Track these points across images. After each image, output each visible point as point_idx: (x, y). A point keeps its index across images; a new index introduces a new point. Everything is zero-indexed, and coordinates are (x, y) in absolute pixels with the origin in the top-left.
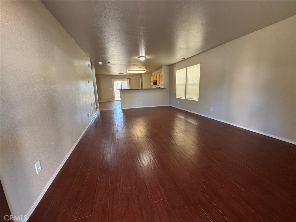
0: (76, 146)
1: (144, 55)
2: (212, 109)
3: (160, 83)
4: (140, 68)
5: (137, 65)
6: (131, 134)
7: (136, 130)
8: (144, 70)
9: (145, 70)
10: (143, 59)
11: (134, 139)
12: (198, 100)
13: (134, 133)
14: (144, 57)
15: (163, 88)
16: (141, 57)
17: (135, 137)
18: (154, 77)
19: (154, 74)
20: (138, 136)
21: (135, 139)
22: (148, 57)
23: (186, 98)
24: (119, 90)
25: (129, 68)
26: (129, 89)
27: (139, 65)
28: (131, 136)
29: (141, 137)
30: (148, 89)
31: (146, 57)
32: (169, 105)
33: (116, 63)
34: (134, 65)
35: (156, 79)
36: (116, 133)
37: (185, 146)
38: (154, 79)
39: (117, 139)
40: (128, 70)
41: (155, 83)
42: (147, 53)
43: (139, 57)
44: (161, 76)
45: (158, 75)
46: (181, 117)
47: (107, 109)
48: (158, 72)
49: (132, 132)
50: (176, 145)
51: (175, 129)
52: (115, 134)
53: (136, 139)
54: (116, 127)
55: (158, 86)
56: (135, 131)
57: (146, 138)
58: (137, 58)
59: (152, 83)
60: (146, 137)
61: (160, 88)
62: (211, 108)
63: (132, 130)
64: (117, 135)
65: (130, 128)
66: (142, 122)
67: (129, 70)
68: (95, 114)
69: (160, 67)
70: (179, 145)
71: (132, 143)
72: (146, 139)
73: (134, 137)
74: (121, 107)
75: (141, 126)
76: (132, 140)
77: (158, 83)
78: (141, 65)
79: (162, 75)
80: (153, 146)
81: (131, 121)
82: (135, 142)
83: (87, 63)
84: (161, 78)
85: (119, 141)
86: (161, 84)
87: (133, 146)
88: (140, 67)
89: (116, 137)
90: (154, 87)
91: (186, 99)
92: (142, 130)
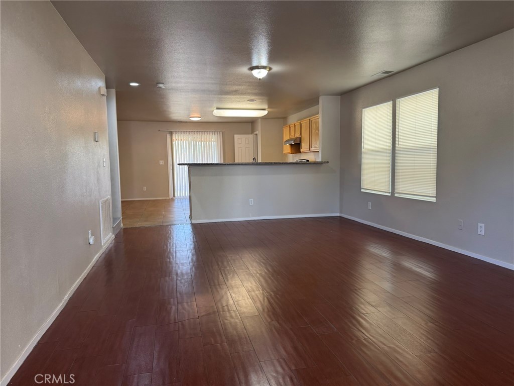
0: (38, 343)
1: (264, 62)
2: (481, 229)
3: (310, 147)
4: (252, 100)
5: (242, 94)
6: (222, 305)
7: (236, 290)
8: (264, 110)
9: (266, 107)
10: (260, 74)
11: (231, 323)
12: (434, 200)
13: (231, 302)
14: (264, 68)
15: (319, 160)
16: (257, 67)
17: (233, 314)
18: (293, 129)
19: (293, 119)
20: (244, 313)
21: (232, 320)
22: (276, 68)
23: (393, 192)
24: (186, 167)
25: (220, 100)
26: (222, 162)
27: (249, 94)
28: (218, 312)
29: (252, 317)
30: (275, 164)
31: (270, 69)
32: (338, 215)
33: (180, 85)
34: (236, 92)
35: (298, 135)
36: (172, 300)
37: (404, 350)
38: (293, 133)
39: (172, 321)
40: (215, 105)
41: (296, 147)
42: (274, 56)
43: (252, 69)
44: (313, 126)
45: (305, 123)
46: (379, 250)
47: (145, 221)
48: (304, 113)
49: (225, 298)
50: (372, 348)
51: (364, 290)
52: (169, 303)
53: (236, 323)
54: (172, 280)
55: (304, 157)
56: (234, 293)
57: (269, 320)
58: (244, 70)
59: (287, 148)
60: (270, 317)
61: (308, 161)
62: (480, 224)
63: (223, 292)
64: (174, 308)
65: (219, 285)
66: (255, 264)
67: (218, 108)
68: (108, 237)
69: (311, 100)
70: (383, 346)
71: (224, 337)
72: (269, 323)
73: (232, 317)
74: (191, 217)
75: (252, 279)
76: (224, 323)
77: (304, 147)
78: (254, 91)
79: (317, 123)
80: (295, 348)
81: (222, 263)
82: (235, 333)
83: (93, 84)
84: (313, 131)
85: (180, 326)
86: (313, 149)
87: (226, 346)
88: (253, 98)
89: (172, 314)
90: (292, 158)
91: (396, 195)
92: (257, 292)
